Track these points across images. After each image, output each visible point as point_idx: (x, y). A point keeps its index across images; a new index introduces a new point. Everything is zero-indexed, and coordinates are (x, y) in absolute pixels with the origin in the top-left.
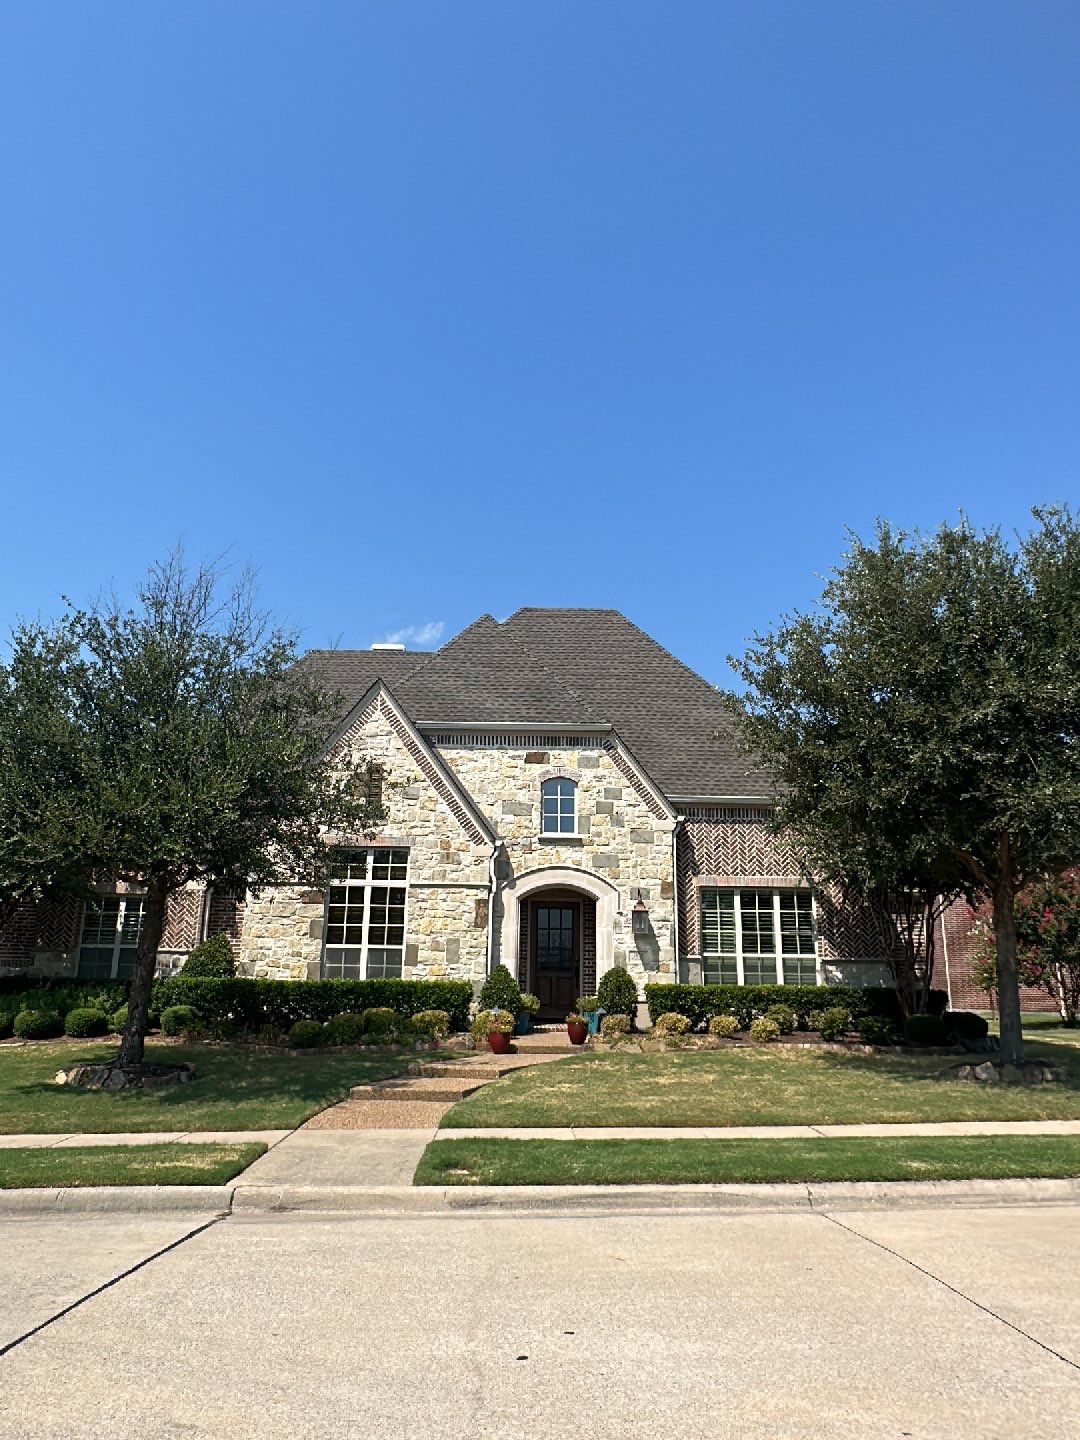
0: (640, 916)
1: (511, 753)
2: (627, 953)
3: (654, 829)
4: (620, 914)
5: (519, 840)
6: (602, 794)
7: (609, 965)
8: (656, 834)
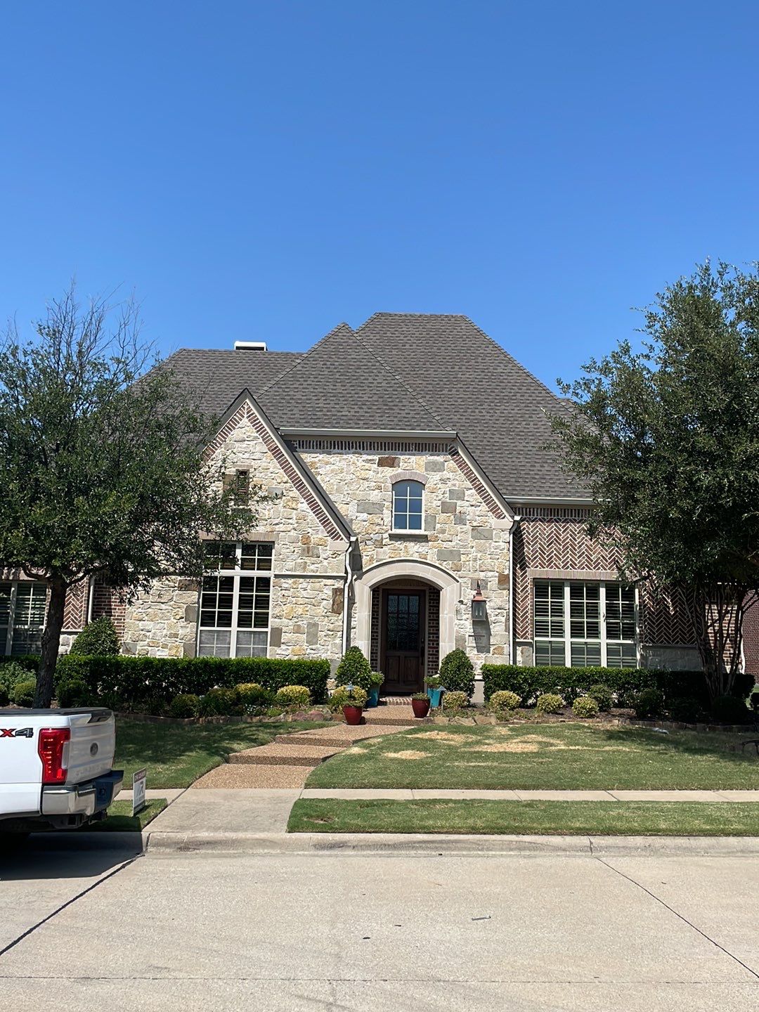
0: (478, 605)
1: (365, 457)
2: (467, 636)
3: (493, 527)
4: (461, 602)
5: (372, 535)
6: (447, 495)
7: (451, 647)
8: (494, 532)
